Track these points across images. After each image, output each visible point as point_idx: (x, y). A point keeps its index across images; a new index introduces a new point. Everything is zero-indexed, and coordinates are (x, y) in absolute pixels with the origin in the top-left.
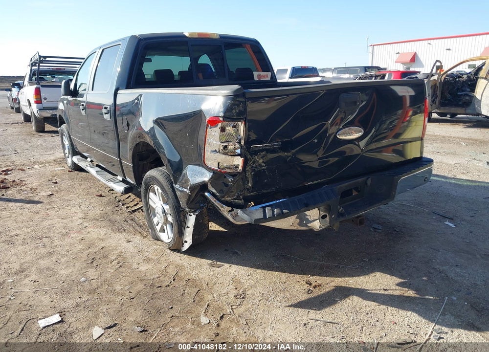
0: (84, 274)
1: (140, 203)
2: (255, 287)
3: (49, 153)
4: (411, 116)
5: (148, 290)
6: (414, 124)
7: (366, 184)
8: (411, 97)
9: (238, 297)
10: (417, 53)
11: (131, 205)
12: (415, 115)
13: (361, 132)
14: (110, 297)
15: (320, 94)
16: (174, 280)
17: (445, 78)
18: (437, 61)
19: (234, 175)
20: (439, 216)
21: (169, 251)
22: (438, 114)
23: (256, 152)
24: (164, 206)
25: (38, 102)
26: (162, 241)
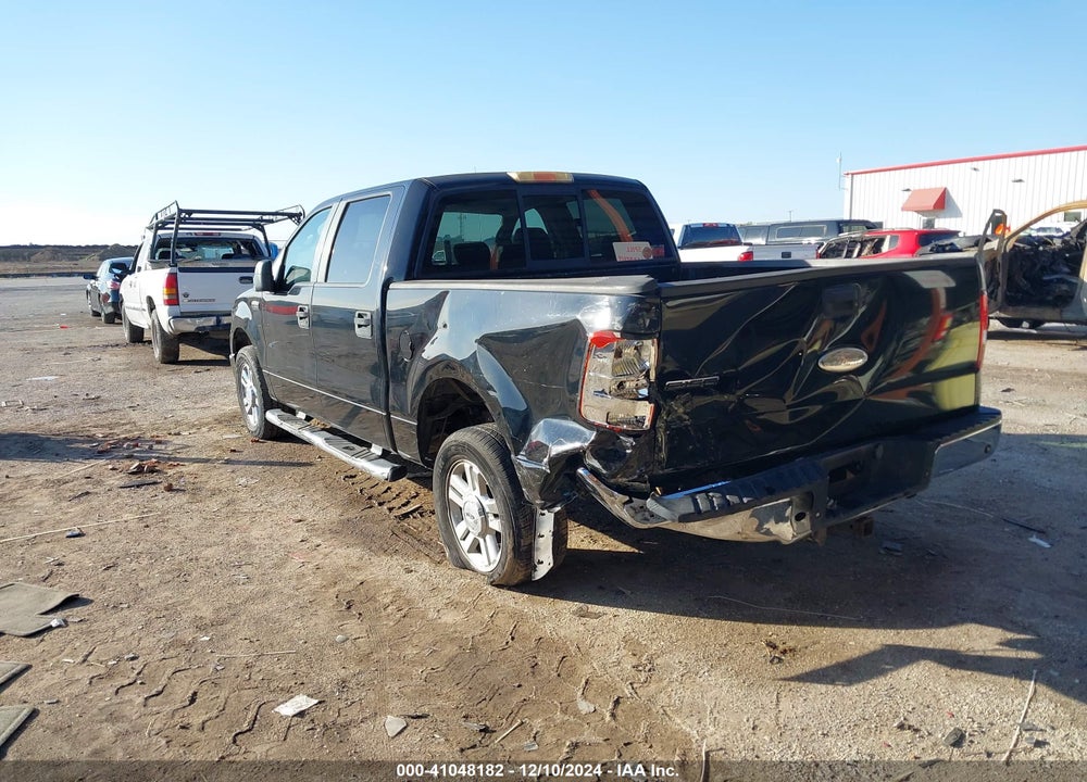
0: (340, 629)
1: (413, 501)
2: (670, 652)
3: (202, 405)
4: (952, 327)
5: (467, 656)
6: (956, 343)
7: (874, 457)
8: (948, 290)
9: (640, 668)
10: (949, 189)
11: (394, 504)
12: (957, 326)
13: (862, 357)
14: (399, 668)
15: (784, 289)
16: (513, 638)
17: (1014, 246)
18: (995, 211)
19: (635, 435)
20: (1018, 527)
21: (490, 588)
22: (1001, 320)
23: (672, 394)
24: (482, 499)
25: (172, 301)
26: (473, 570)
